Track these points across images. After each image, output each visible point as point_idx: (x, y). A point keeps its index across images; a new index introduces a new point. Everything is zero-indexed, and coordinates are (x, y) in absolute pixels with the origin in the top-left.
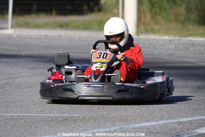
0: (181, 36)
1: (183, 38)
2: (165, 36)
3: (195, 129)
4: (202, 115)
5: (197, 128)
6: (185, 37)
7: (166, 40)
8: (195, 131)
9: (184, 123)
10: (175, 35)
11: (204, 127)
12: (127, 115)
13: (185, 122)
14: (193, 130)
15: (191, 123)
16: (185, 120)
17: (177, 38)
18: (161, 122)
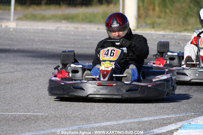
0: (177, 31)
1: (178, 33)
2: (160, 31)
3: (153, 129)
4: (165, 114)
5: (156, 127)
6: (180, 32)
7: (159, 35)
8: (152, 131)
9: (144, 122)
10: (171, 29)
11: (162, 126)
12: (90, 114)
13: (146, 121)
14: (150, 130)
15: (151, 122)
16: (146, 119)
17: (172, 33)
18: (122, 122)
